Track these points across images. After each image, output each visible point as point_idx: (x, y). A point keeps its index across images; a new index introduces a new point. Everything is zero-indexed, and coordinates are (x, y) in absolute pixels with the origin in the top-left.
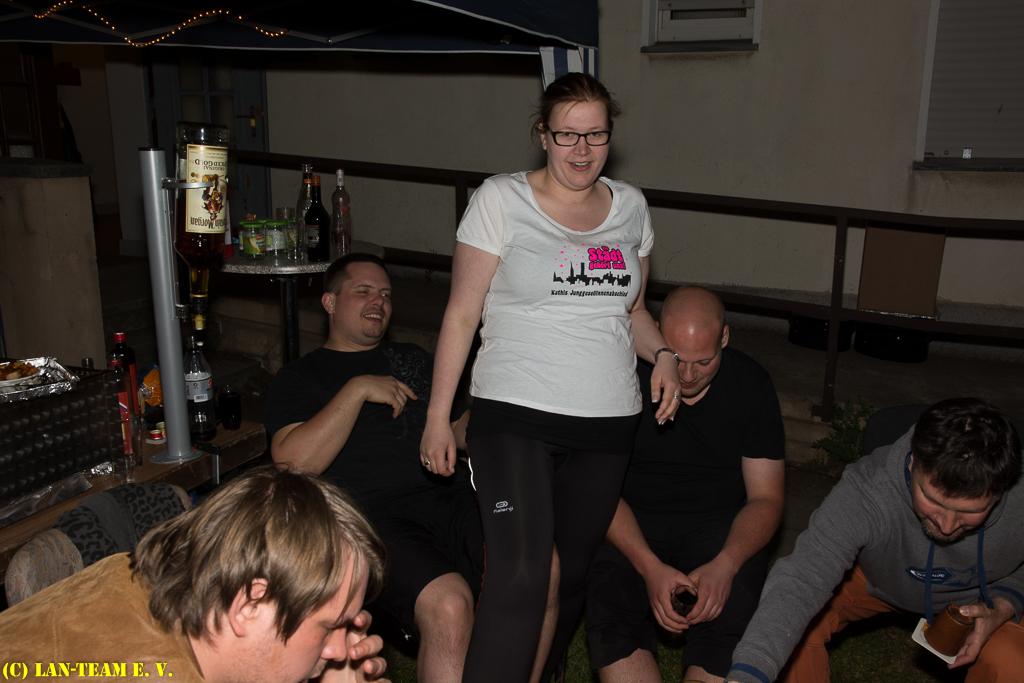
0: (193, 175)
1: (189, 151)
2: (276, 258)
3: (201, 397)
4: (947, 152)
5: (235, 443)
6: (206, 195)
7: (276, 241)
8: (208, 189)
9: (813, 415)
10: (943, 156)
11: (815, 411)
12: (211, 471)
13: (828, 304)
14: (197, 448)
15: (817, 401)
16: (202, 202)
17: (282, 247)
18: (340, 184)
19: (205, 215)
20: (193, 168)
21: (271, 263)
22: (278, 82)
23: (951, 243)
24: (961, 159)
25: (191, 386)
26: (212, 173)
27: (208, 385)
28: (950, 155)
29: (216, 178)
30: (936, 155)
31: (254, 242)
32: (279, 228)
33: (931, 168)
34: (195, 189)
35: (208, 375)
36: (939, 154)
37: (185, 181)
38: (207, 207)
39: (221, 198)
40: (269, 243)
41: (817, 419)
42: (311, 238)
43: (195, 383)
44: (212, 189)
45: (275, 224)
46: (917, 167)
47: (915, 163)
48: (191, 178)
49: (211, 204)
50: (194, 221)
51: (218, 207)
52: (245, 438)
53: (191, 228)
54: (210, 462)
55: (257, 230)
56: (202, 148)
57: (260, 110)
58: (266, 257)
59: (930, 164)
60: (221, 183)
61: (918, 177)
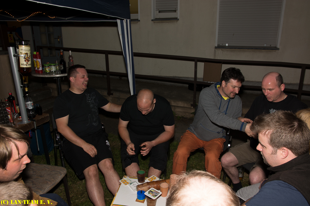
0: (21, 53)
1: (19, 47)
2: (53, 73)
3: (30, 108)
4: (222, 44)
5: (40, 118)
6: (25, 58)
7: (53, 69)
8: (25, 56)
9: (191, 106)
10: (222, 45)
11: (192, 105)
12: (34, 126)
13: (193, 80)
14: (30, 120)
15: (192, 103)
16: (24, 60)
17: (55, 70)
18: (70, 54)
19: (25, 63)
20: (21, 51)
21: (52, 74)
22: (64, 29)
23: (223, 65)
24: (226, 46)
25: (28, 105)
26: (26, 52)
27: (32, 105)
28: (223, 45)
29: (27, 54)
30: (220, 45)
31: (47, 69)
32: (54, 66)
33: (219, 48)
34: (22, 56)
35: (32, 102)
36: (221, 45)
37: (19, 55)
38: (25, 61)
39: (29, 58)
40: (51, 69)
41: (192, 107)
42: (61, 68)
43: (28, 104)
44: (26, 56)
45: (53, 65)
46: (216, 48)
47: (215, 47)
48: (20, 54)
49: (27, 60)
50: (22, 64)
51: (28, 61)
52: (43, 117)
53: (21, 66)
54: (33, 123)
55: (48, 66)
56: (23, 46)
57: (60, 37)
58: (51, 73)
59: (219, 47)
60: (28, 55)
61: (216, 50)
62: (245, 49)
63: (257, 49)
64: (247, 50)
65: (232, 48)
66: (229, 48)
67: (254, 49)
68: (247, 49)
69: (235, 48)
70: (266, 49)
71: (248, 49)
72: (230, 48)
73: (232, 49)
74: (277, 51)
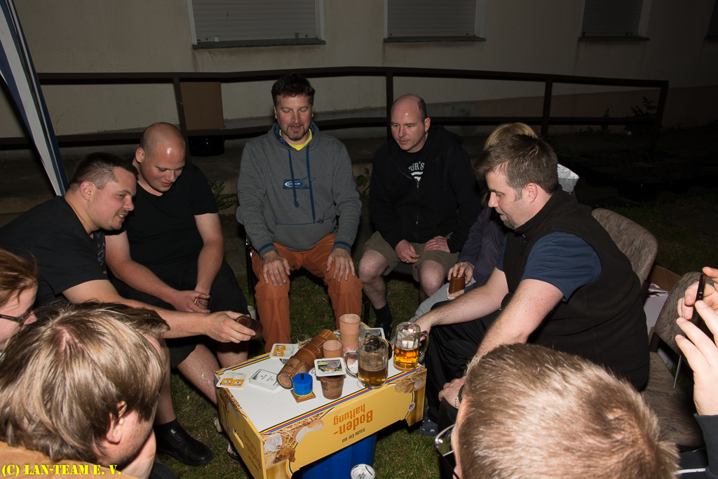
4: (206, 39)
23: (223, 85)
24: (215, 42)
28: (209, 41)
33: (203, 48)
36: (203, 40)
46: (195, 48)
47: (193, 46)
59: (200, 46)
61: (196, 54)
62: (260, 46)
63: (286, 45)
64: (263, 48)
65: (232, 47)
66: (226, 47)
67: (279, 45)
68: (264, 46)
69: (238, 46)
70: (301, 44)
71: (266, 46)
72: (229, 47)
73: (232, 49)
74: (322, 46)
